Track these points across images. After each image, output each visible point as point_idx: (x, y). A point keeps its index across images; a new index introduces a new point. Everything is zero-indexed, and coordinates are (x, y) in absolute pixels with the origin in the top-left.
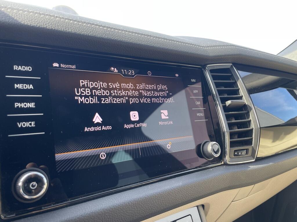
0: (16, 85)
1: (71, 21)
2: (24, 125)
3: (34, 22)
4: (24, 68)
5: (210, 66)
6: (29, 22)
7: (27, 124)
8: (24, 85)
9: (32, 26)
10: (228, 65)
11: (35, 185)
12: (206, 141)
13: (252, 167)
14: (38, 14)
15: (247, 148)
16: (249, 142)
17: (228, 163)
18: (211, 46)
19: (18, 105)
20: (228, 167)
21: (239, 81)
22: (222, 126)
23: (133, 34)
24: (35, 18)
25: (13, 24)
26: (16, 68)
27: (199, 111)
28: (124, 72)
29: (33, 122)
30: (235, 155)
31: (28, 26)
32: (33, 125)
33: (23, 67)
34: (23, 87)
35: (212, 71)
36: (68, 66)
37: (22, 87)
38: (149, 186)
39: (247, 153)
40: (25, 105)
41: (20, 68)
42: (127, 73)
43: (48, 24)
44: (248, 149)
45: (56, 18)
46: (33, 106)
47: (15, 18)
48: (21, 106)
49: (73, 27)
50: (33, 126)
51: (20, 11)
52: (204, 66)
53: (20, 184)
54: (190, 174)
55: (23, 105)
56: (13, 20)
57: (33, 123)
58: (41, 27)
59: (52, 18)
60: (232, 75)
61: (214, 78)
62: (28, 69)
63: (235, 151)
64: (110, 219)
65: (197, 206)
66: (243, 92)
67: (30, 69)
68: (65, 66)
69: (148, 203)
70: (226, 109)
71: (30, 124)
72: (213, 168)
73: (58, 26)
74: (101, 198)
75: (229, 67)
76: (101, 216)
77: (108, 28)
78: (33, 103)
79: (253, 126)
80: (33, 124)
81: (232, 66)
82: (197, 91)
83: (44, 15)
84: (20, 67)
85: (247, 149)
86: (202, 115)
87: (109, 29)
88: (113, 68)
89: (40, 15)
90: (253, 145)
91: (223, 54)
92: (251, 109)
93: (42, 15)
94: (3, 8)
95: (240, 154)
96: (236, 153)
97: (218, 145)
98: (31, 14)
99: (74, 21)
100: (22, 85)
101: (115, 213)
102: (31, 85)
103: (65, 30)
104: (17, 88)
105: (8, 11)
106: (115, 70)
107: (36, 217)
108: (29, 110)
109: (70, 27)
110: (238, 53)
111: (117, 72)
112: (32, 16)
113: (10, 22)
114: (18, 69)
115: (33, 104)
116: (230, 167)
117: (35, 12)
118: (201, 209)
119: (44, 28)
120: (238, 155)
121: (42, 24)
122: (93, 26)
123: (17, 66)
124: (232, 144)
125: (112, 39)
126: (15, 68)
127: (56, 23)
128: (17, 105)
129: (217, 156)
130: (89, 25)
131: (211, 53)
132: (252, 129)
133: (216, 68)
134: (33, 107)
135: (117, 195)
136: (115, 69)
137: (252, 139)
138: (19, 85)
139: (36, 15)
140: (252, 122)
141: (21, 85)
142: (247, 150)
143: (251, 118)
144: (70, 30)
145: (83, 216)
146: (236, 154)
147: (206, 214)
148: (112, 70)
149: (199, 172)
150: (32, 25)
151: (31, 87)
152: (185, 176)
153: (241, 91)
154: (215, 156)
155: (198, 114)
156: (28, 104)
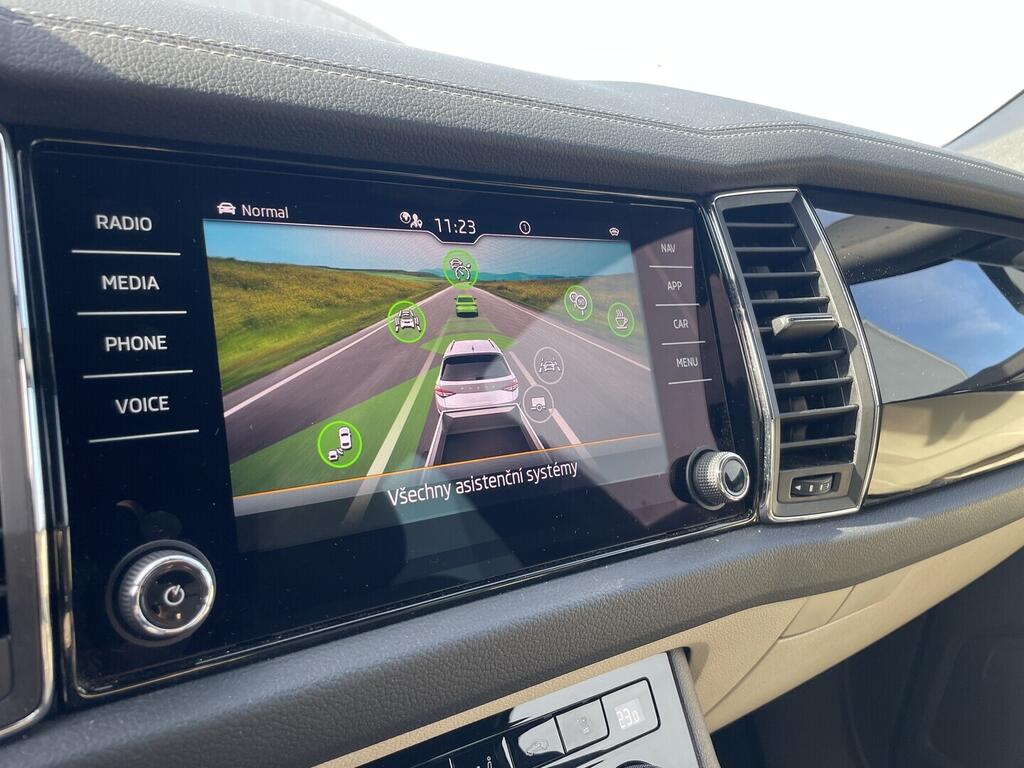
0: (104, 278)
1: (271, 60)
2: (136, 405)
3: (156, 72)
4: (128, 223)
5: (724, 199)
6: (142, 70)
7: (144, 405)
8: (131, 277)
9: (153, 86)
10: (785, 194)
11: (179, 593)
12: (699, 449)
13: (848, 531)
14: (166, 41)
15: (833, 472)
16: (844, 452)
17: (772, 517)
18: (730, 131)
19: (114, 345)
20: (771, 531)
21: (818, 248)
22: (757, 399)
23: (474, 98)
24: (158, 55)
25: (91, 78)
26: (104, 223)
27: (683, 352)
28: (444, 225)
29: (161, 398)
30: (794, 493)
31: (140, 84)
32: (164, 406)
33: (124, 218)
34: (127, 285)
35: (729, 215)
36: (265, 211)
37: (123, 285)
38: (522, 594)
39: (834, 487)
40: (137, 343)
41: (115, 223)
42: (453, 228)
43: (202, 75)
44: (839, 474)
45: (227, 52)
46: (162, 345)
47: (97, 59)
48: (124, 347)
49: (280, 82)
50: (162, 409)
51: (110, 32)
52: (705, 199)
53: (134, 590)
54: (651, 555)
55: (129, 343)
56: (89, 66)
57: (163, 400)
58: (178, 86)
59: (212, 52)
60: (798, 226)
61: (737, 238)
62: (141, 224)
63: (796, 481)
64: (403, 693)
65: (669, 653)
66: (829, 285)
67: (146, 224)
68: (256, 212)
69: (519, 647)
70: (771, 344)
71: (155, 404)
72: (723, 536)
73: (234, 80)
74: (374, 632)
75: (787, 199)
76: (377, 686)
77: (392, 81)
78: (159, 337)
79: (857, 399)
80: (161, 403)
81: (797, 196)
82: (678, 285)
83: (188, 45)
84: (115, 218)
85: (834, 475)
86: (693, 362)
87: (394, 84)
88: (406, 215)
89: (174, 42)
90: (854, 462)
91: (771, 157)
92: (854, 342)
93: (181, 44)
94: (54, 25)
95: (811, 490)
96: (799, 488)
97: (741, 463)
98: (144, 41)
99: (282, 61)
100: (122, 280)
101: (419, 677)
102: (152, 278)
103: (256, 94)
104: (110, 288)
105: (72, 35)
106: (412, 220)
107: (179, 689)
108: (149, 359)
109: (271, 82)
110: (821, 151)
111: (420, 226)
112: (149, 48)
113: (82, 74)
114: (108, 224)
115: (161, 339)
116: (777, 530)
117: (156, 32)
118: (680, 659)
119: (189, 90)
120: (804, 493)
121: (182, 77)
122: (343, 75)
123: (105, 217)
124: (788, 459)
125: (405, 120)
126: (101, 221)
127: (226, 70)
128: (112, 342)
129: (737, 499)
130: (329, 73)
131: (729, 153)
132: (855, 411)
133: (743, 204)
134: (160, 348)
135: (421, 621)
136: (415, 216)
137: (853, 442)
138: (114, 278)
139: (162, 44)
140: (856, 384)
141: (120, 277)
142: (835, 477)
143: (852, 372)
144: (271, 95)
145: (322, 685)
146: (799, 491)
147: (695, 677)
148: (404, 219)
149: (678, 548)
150: (152, 81)
151: (153, 283)
152: (635, 561)
153: (823, 282)
154: (732, 498)
155: (680, 362)
156: (146, 338)
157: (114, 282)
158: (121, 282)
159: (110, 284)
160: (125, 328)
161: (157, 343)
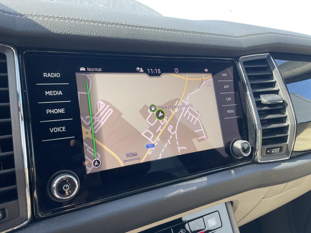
0: (46, 92)
1: (95, 23)
2: (56, 130)
3: (59, 29)
4: (53, 75)
5: (243, 58)
6: (55, 29)
7: (58, 129)
8: (54, 91)
9: (59, 34)
10: (265, 55)
11: (68, 187)
12: (234, 139)
13: (283, 165)
14: (63, 19)
15: (281, 146)
16: (284, 139)
17: (259, 161)
18: (245, 36)
19: (49, 112)
20: (259, 166)
22: (254, 123)
23: (159, 31)
24: (60, 24)
25: (40, 32)
26: (46, 75)
27: (229, 108)
28: (150, 71)
29: (63, 127)
30: (267, 153)
31: (55, 33)
32: (64, 130)
33: (52, 73)
34: (53, 94)
35: (245, 63)
36: (94, 69)
37: (52, 94)
39: (281, 151)
40: (56, 111)
41: (49, 75)
42: (153, 72)
43: (74, 29)
44: (282, 147)
45: (81, 22)
46: (63, 111)
48: (52, 112)
49: (97, 30)
50: (63, 131)
51: (46, 18)
52: (237, 59)
53: (54, 185)
54: (218, 173)
55: (53, 111)
56: (39, 28)
57: (64, 128)
58: (66, 33)
59: (77, 22)
60: (269, 66)
61: (247, 70)
62: (57, 75)
63: (268, 149)
64: (137, 217)
65: (226, 203)
66: (279, 85)
67: (58, 75)
68: (92, 70)
69: (174, 203)
70: (259, 104)
71: (61, 129)
72: (243, 167)
73: (83, 30)
74: (128, 197)
75: (266, 57)
76: (129, 215)
77: (133, 27)
78: (62, 109)
79: (288, 123)
80: (63, 129)
81: (269, 56)
82: (228, 86)
83: (69, 20)
84: (49, 74)
85: (281, 147)
86: (232, 111)
87: (134, 28)
88: (138, 68)
89: (65, 20)
90: (288, 143)
91: (259, 44)
92: (287, 105)
93: (67, 20)
94: (29, 16)
95: (272, 152)
96: (268, 151)
97: (248, 144)
98: (56, 20)
99: (99, 23)
100: (51, 92)
101: (142, 212)
102: (60, 91)
103: (90, 34)
104: (48, 95)
105: (34, 19)
106: (140, 70)
107: (69, 214)
108: (59, 116)
109: (95, 30)
110: (277, 41)
111: (143, 71)
112: (57, 22)
113: (37, 31)
114: (47, 76)
115: (63, 110)
116: (261, 165)
117: (60, 17)
118: (229, 205)
119: (69, 34)
120: (270, 153)
121: (67, 30)
122: (117, 26)
123: (46, 74)
124: (264, 143)
125: (137, 39)
126: (45, 75)
127: (81, 27)
128: (48, 111)
129: (247, 155)
130: (113, 26)
131: (245, 44)
132: (287, 127)
133: (250, 59)
134: (63, 112)
135: (143, 194)
136: (141, 69)
137: (287, 136)
138: (49, 92)
139: (62, 20)
140: (288, 117)
141: (51, 91)
142: (281, 148)
143: (287, 113)
144: (95, 34)
145: (112, 214)
146: (268, 152)
147: (234, 211)
148: (137, 70)
149: (227, 171)
150: (58, 32)
151: (61, 93)
152: (212, 175)
153: (277, 84)
154: (245, 155)
155: (228, 111)
156: (59, 110)
157: (49, 93)
158: (51, 93)
159: (48, 93)
160: (52, 107)
161: (62, 111)
